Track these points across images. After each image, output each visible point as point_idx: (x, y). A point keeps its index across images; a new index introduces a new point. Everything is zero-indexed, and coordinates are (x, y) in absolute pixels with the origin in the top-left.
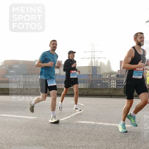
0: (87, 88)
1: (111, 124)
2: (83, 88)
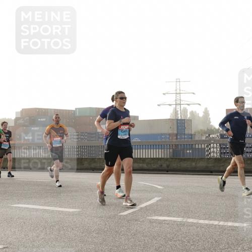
0: (168, 157)
1: (211, 222)
2: (160, 157)
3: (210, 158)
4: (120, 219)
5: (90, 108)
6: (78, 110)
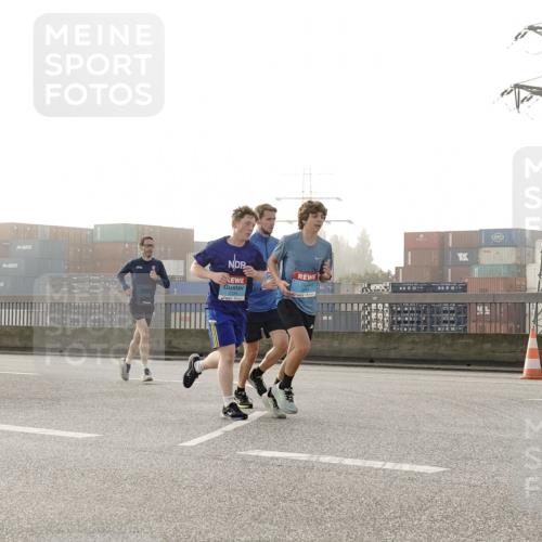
1: (369, 463)
3: (369, 333)
4: (181, 454)
5: (125, 225)
6: (99, 229)
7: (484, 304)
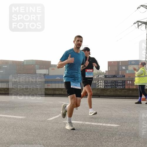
4: (48, 122)
5: (32, 60)
6: (25, 61)
7: (129, 81)
